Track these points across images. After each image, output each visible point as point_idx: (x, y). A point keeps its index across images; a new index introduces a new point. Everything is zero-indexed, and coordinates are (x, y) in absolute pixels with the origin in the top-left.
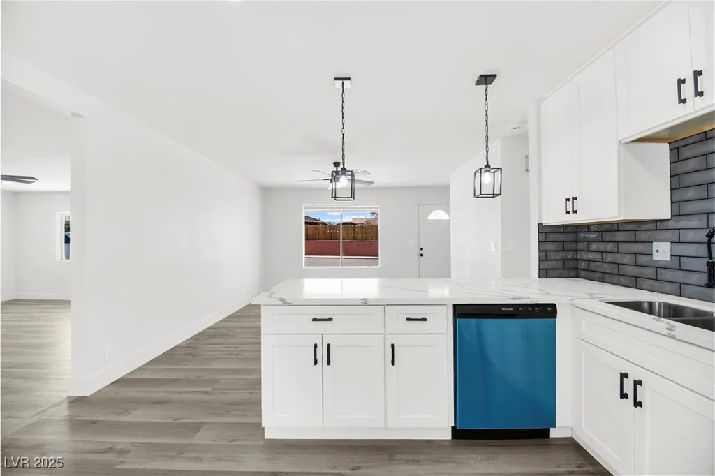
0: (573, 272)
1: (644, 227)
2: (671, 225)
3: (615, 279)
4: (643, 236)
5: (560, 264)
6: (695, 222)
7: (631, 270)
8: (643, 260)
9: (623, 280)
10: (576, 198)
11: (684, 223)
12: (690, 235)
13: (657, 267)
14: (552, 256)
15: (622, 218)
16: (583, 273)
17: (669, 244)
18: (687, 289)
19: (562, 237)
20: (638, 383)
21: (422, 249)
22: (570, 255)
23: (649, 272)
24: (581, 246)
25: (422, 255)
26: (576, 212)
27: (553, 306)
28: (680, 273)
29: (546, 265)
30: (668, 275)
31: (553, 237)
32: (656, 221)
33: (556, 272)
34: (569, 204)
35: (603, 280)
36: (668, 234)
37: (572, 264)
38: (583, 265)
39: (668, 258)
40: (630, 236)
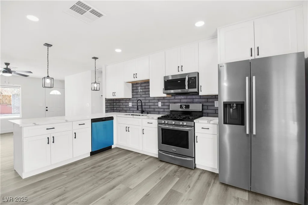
0: (113, 111)
1: (128, 100)
2: (132, 99)
3: (122, 111)
4: (127, 101)
5: (110, 109)
6: (135, 99)
7: (125, 109)
8: (127, 106)
9: (124, 111)
10: (115, 93)
11: (134, 99)
12: (135, 101)
13: (130, 108)
14: (108, 107)
15: (124, 98)
16: (115, 111)
17: (131, 103)
18: (134, 111)
19: (111, 102)
20: (129, 127)
21: (47, 107)
22: (112, 106)
23: (128, 109)
24: (115, 104)
25: (47, 110)
26: (115, 96)
27: (113, 117)
28: (133, 109)
29: (107, 109)
30: (131, 109)
31: (109, 102)
32: (129, 98)
33: (109, 111)
34: (114, 94)
35: (119, 112)
36: (131, 101)
37: (113, 109)
38: (115, 109)
39: (131, 106)
40: (125, 102)
